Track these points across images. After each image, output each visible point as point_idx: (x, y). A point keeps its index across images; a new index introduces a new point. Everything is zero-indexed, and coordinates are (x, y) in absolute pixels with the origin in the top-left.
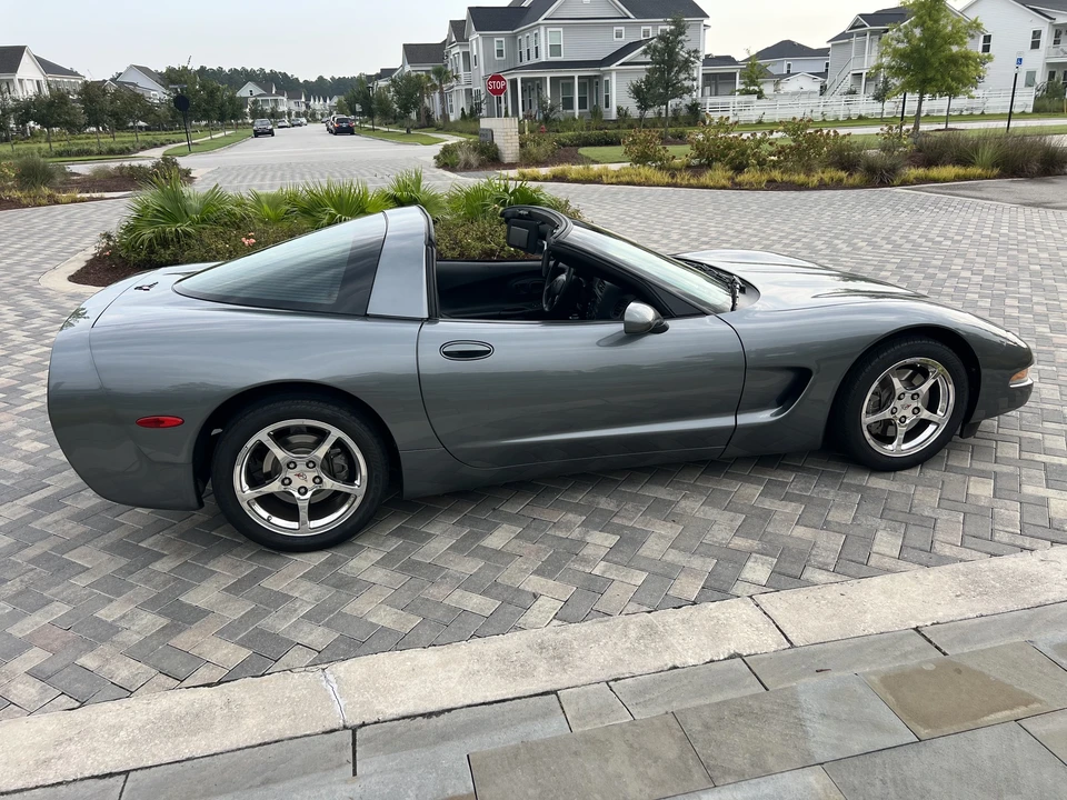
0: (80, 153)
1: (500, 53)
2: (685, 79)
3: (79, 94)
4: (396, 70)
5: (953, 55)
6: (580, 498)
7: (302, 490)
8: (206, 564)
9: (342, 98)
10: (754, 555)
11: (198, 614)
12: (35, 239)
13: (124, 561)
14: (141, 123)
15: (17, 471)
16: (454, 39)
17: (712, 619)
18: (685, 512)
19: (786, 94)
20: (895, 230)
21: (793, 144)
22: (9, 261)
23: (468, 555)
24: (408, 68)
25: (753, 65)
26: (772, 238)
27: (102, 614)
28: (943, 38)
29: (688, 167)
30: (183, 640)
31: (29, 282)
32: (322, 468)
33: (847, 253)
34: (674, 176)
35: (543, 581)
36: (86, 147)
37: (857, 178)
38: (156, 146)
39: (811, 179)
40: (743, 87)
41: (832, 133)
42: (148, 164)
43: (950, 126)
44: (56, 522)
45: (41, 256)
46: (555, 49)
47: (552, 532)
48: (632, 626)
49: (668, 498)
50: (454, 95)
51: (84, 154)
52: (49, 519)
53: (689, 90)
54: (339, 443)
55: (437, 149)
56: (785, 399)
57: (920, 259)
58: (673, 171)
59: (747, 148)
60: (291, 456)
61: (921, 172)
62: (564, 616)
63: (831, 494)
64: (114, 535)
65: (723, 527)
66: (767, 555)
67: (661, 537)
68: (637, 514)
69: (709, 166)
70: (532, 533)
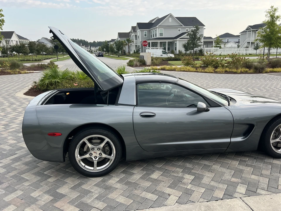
0: (27, 60)
1: (145, 35)
2: (199, 42)
3: (28, 44)
4: (116, 39)
5: (279, 37)
6: (180, 163)
7: (96, 157)
8: (64, 180)
9: (100, 47)
10: (239, 184)
11: (62, 196)
12: (14, 83)
13: (39, 178)
14: (44, 53)
15: (8, 149)
16: (132, 31)
17: (229, 205)
18: (215, 169)
19: (228, 47)
20: (266, 85)
21: (232, 61)
22: (7, 89)
23: (146, 180)
24: (119, 39)
25: (218, 39)
26: (229, 87)
27: (32, 195)
28: (276, 32)
29: (201, 67)
30: (58, 204)
31: (12, 95)
32: (102, 151)
33: (253, 92)
34: (197, 69)
35: (171, 190)
36: (29, 59)
37: (252, 71)
38: (48, 59)
39: (238, 71)
40: (215, 45)
41: (243, 58)
42: (46, 64)
43: (277, 57)
44: (19, 165)
45: (16, 88)
46: (161, 34)
47: (172, 174)
48: (202, 206)
49: (209, 164)
50: (132, 47)
51: (28, 61)
52: (16, 164)
53: (200, 46)
54: (108, 143)
55: (128, 61)
56: (246, 134)
57: (276, 94)
58: (197, 68)
59: (218, 62)
60: (93, 146)
61: (271, 69)
62: (179, 202)
63: (261, 165)
64: (36, 170)
65: (228, 174)
66: (244, 184)
67: (208, 177)
68: (199, 169)
69: (207, 67)
70: (166, 174)
